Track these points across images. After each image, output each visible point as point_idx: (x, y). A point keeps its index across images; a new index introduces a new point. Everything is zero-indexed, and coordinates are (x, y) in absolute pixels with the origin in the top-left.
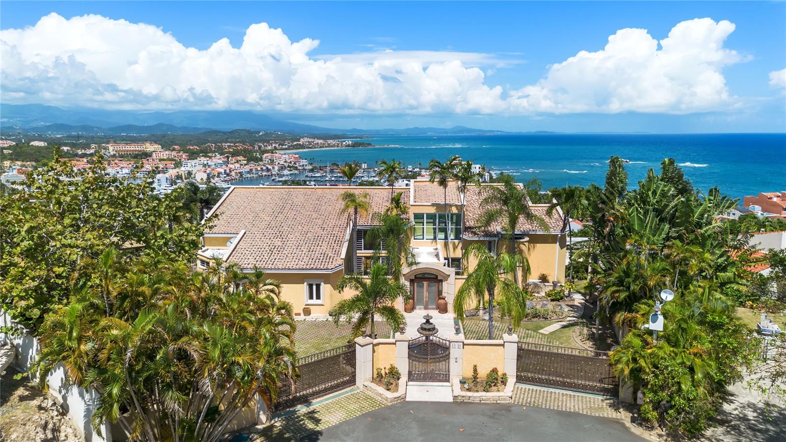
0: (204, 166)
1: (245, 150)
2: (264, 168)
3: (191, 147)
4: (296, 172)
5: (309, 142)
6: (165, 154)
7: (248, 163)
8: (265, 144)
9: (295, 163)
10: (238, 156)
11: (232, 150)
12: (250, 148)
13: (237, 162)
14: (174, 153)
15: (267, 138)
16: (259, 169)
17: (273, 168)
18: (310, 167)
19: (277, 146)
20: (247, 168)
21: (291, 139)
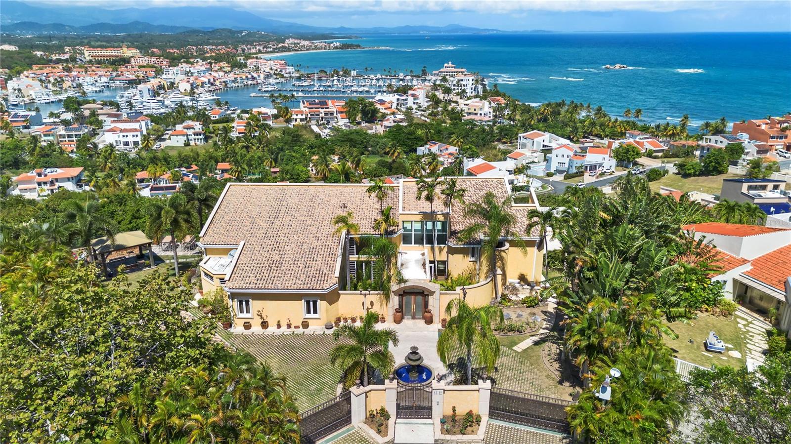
0: (187, 73)
1: (228, 54)
2: (249, 76)
3: (171, 51)
4: (282, 80)
5: (295, 44)
6: (144, 61)
7: (232, 69)
8: (249, 47)
9: (281, 71)
10: (221, 61)
11: (214, 54)
12: (234, 51)
13: (221, 69)
14: (154, 59)
15: (251, 39)
16: (244, 77)
17: (259, 76)
18: (297, 75)
19: (261, 48)
20: (231, 76)
21: (275, 40)
